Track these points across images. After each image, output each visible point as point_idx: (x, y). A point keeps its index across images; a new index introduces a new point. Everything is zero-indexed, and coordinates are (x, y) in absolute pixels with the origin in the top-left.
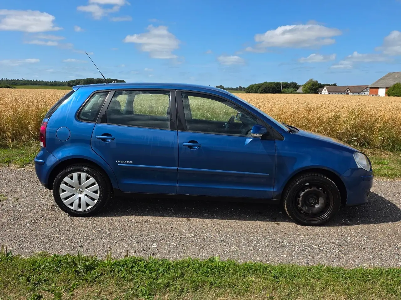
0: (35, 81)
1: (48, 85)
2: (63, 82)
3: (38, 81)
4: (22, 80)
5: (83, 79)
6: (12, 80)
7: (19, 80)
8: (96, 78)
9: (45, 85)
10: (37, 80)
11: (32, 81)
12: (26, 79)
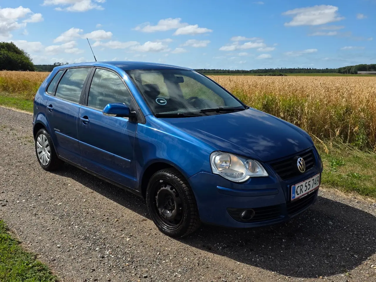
0: (308, 69)
1: (319, 72)
2: (334, 69)
3: (312, 69)
4: (297, 68)
5: (355, 65)
6: (289, 69)
7: (295, 68)
8: (369, 64)
9: (317, 72)
10: (310, 69)
11: (306, 69)
12: (301, 68)
